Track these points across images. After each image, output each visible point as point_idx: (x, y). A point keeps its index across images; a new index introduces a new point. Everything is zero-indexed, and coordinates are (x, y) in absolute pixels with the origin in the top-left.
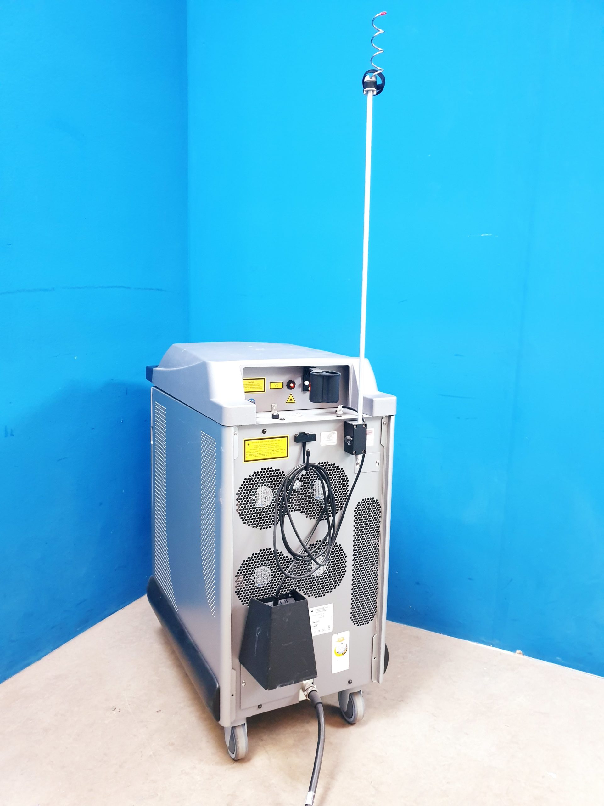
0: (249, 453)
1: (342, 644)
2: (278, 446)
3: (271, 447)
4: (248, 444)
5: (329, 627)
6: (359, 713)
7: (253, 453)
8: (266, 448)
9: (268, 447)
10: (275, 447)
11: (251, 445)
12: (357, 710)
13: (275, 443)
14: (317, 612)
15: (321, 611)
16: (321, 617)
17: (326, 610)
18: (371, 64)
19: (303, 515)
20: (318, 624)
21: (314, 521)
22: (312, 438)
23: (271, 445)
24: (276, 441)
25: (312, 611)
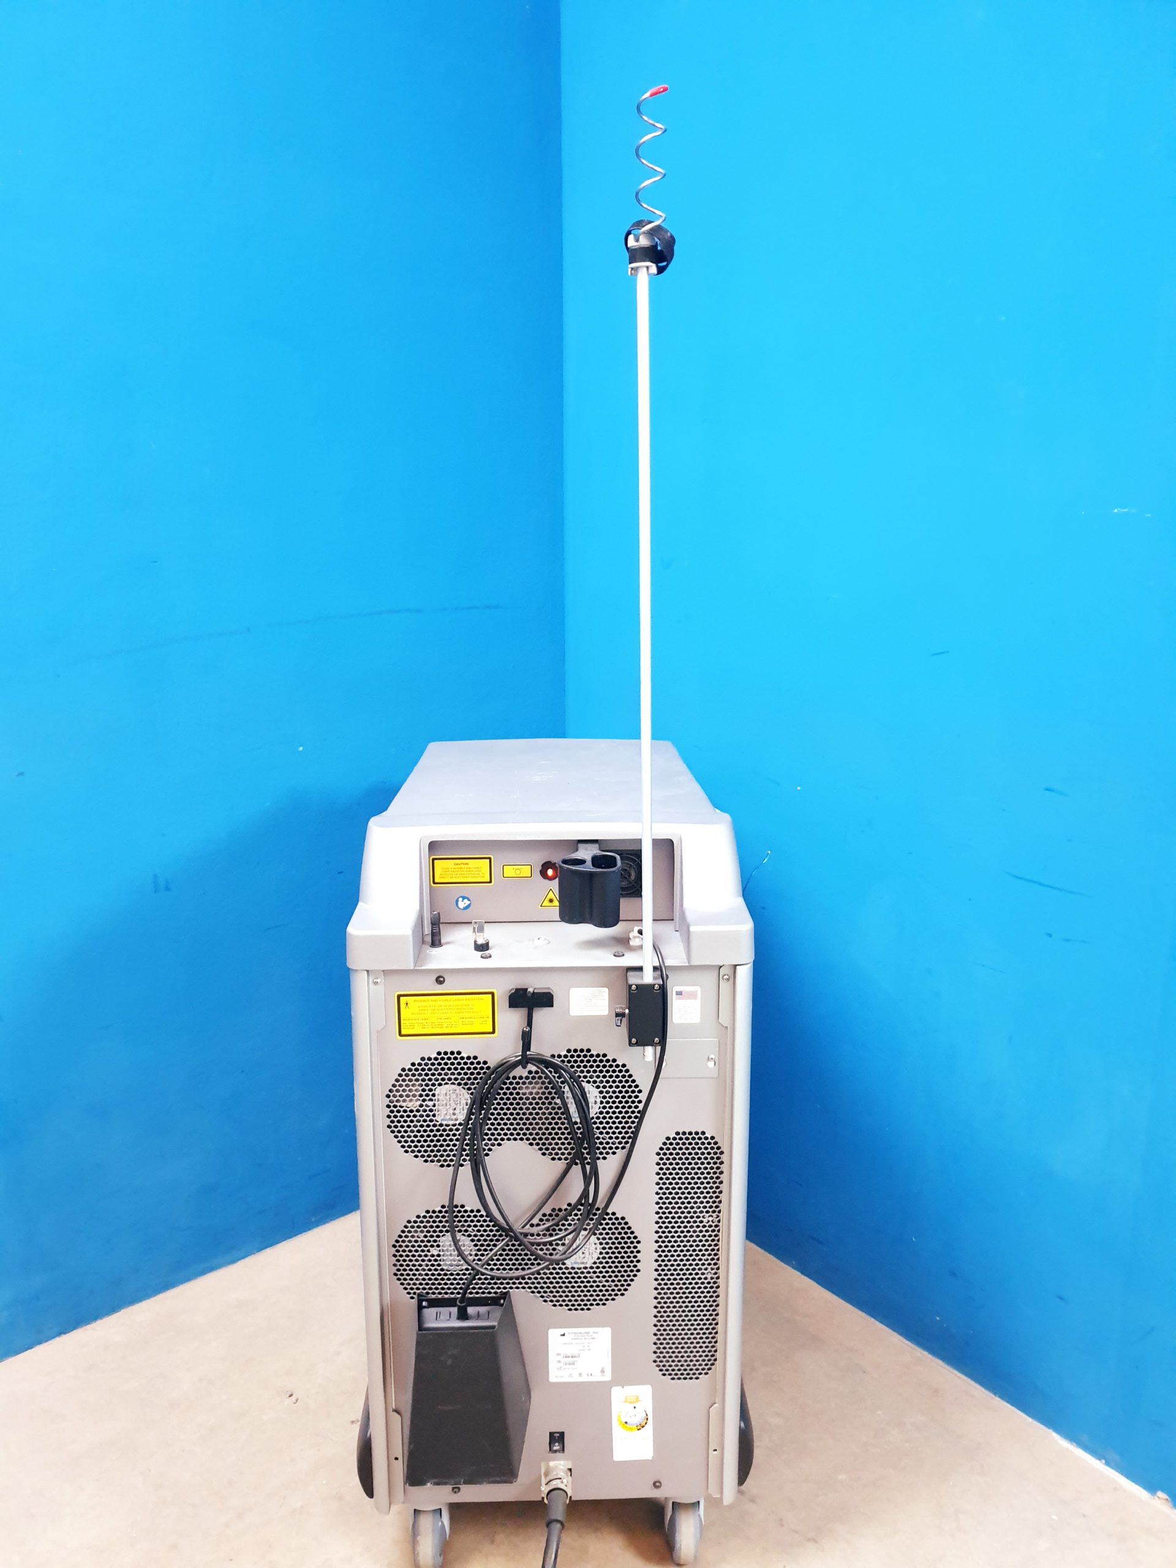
0: (409, 1020)
1: (635, 1408)
2: (472, 1010)
3: (456, 1011)
4: (407, 1004)
5: (603, 1371)
6: (683, 1547)
7: (418, 1021)
8: (446, 1013)
9: (450, 1011)
10: (464, 1011)
11: (412, 1009)
12: (681, 1540)
13: (466, 1005)
14: (573, 1339)
15: (583, 1338)
16: (583, 1350)
17: (594, 1338)
18: (639, 205)
19: (535, 1149)
20: (577, 1361)
21: (561, 1165)
22: (545, 1000)
23: (456, 1008)
24: (466, 1000)
25: (562, 1335)
